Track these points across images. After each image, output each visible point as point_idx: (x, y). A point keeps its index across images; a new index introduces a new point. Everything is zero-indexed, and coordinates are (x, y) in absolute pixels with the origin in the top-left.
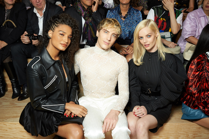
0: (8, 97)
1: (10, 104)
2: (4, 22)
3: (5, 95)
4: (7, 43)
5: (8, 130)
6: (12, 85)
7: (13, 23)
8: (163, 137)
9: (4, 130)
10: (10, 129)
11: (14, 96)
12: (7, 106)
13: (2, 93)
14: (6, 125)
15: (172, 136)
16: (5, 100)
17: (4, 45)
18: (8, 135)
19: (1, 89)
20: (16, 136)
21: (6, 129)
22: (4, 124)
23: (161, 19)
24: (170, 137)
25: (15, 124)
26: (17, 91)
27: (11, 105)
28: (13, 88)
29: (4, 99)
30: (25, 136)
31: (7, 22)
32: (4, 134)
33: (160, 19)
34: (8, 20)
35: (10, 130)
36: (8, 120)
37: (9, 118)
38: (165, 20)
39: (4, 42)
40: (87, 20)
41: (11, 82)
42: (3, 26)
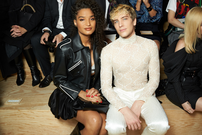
0: (28, 85)
1: (32, 92)
2: (22, 7)
3: (24, 83)
4: (26, 30)
5: (35, 118)
6: (32, 72)
7: (32, 8)
8: (188, 123)
9: (31, 118)
10: (37, 116)
11: (34, 84)
12: (30, 94)
13: (22, 81)
14: (33, 113)
15: (198, 122)
16: (26, 88)
17: (24, 31)
18: (35, 123)
19: (20, 77)
20: (43, 124)
21: (33, 117)
22: (32, 112)
23: (184, 5)
24: (195, 123)
25: (43, 112)
26: (37, 78)
27: (34, 93)
28: (32, 75)
29: (24, 87)
30: (52, 124)
31: (25, 7)
32: (31, 121)
33: (182, 4)
34: (27, 5)
35: (37, 118)
36: (35, 108)
37: (35, 105)
38: (188, 6)
39: (24, 29)
40: (112, 2)
41: (31, 69)
42: (21, 11)
